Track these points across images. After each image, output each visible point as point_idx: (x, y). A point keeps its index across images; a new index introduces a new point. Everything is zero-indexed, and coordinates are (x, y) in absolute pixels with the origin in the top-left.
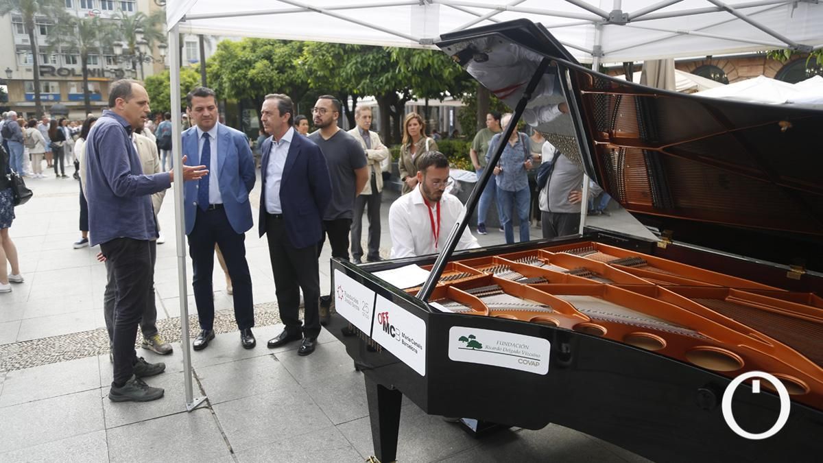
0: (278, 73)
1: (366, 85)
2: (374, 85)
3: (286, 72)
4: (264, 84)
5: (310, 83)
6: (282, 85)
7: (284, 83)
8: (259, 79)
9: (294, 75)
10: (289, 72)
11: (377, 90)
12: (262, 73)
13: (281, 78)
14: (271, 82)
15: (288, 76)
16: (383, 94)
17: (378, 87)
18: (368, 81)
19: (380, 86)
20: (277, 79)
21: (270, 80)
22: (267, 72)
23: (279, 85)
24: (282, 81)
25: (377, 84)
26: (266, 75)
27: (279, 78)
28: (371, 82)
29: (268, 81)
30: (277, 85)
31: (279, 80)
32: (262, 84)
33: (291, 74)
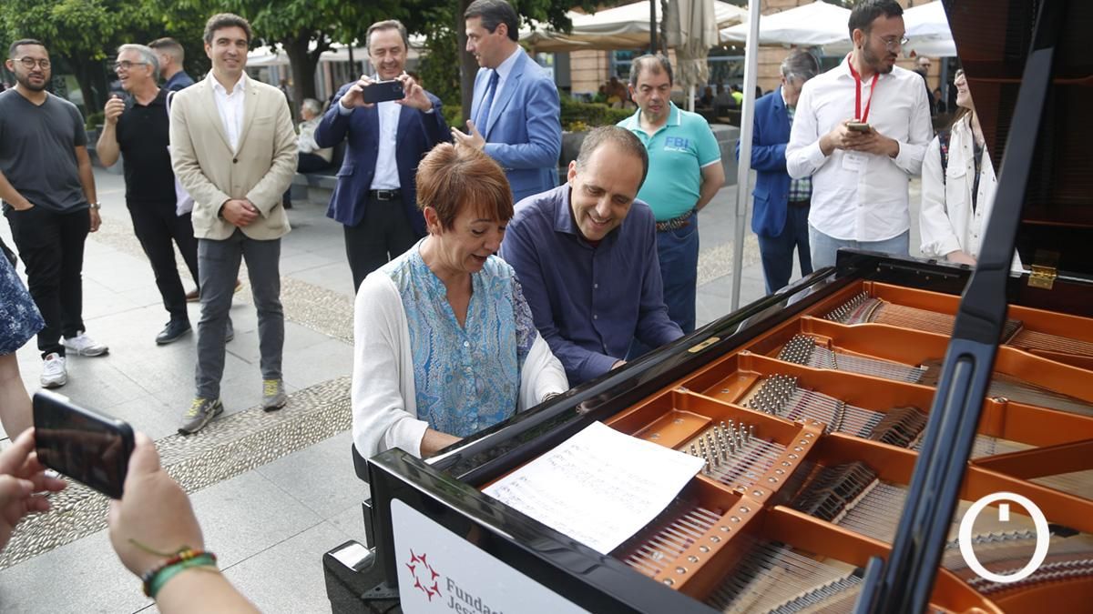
0: (107, 11)
1: (266, 20)
2: (281, 20)
3: (122, 8)
4: (83, 28)
5: (167, 22)
6: (116, 31)
7: (120, 27)
8: (74, 20)
9: (135, 15)
10: (126, 9)
11: (285, 27)
12: (77, 10)
13: (113, 19)
14: (96, 27)
15: (125, 15)
16: (296, 34)
17: (287, 23)
18: (269, 12)
19: (291, 22)
20: (106, 21)
21: (94, 22)
22: (87, 10)
23: (112, 31)
24: (116, 24)
25: (285, 17)
26: (86, 13)
27: (109, 18)
28: (276, 15)
29: (90, 23)
30: (107, 30)
31: (110, 23)
32: (80, 30)
33: (129, 12)
